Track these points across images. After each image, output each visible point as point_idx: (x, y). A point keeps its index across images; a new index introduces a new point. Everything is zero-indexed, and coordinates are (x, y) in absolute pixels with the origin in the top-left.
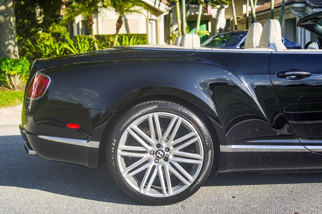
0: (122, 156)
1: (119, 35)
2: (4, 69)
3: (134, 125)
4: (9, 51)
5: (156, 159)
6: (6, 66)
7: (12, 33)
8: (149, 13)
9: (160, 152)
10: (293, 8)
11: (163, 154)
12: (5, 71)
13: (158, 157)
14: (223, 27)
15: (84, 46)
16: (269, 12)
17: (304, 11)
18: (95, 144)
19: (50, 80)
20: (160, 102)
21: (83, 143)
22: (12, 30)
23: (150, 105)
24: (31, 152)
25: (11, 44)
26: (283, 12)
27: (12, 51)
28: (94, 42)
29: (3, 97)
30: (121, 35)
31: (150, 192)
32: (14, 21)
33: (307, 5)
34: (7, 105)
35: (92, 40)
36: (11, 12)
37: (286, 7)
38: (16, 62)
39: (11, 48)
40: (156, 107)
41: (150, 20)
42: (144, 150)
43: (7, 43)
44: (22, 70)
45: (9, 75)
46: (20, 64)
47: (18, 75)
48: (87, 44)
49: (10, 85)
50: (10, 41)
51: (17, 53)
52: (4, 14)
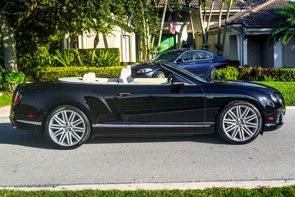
0: (51, 129)
1: (97, 49)
2: (7, 80)
3: (56, 116)
4: (11, 67)
5: (66, 130)
6: (9, 78)
7: (13, 55)
8: (123, 31)
9: (67, 127)
10: (233, 27)
11: (68, 128)
12: (8, 81)
13: (66, 129)
14: (186, 40)
15: (70, 58)
16: (217, 29)
17: (242, 30)
18: (40, 124)
19: (21, 96)
20: (67, 106)
21: (35, 123)
22: (13, 53)
23: (63, 107)
24: (13, 127)
25: (12, 62)
26: (226, 31)
27: (13, 67)
28: (78, 55)
29: (6, 99)
30: (99, 50)
31: (63, 144)
32: (14, 47)
33: (244, 26)
34: (9, 104)
35: (76, 53)
36: (13, 41)
37: (228, 27)
38: (16, 74)
39: (13, 65)
40: (65, 108)
41: (124, 36)
42: (60, 126)
43: (10, 61)
44: (19, 80)
45: (11, 84)
46: (18, 76)
47: (17, 84)
48: (73, 56)
49: (11, 90)
50: (12, 61)
51: (16, 69)
52: (7, 42)
